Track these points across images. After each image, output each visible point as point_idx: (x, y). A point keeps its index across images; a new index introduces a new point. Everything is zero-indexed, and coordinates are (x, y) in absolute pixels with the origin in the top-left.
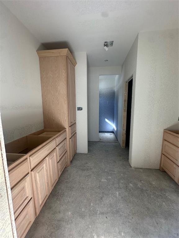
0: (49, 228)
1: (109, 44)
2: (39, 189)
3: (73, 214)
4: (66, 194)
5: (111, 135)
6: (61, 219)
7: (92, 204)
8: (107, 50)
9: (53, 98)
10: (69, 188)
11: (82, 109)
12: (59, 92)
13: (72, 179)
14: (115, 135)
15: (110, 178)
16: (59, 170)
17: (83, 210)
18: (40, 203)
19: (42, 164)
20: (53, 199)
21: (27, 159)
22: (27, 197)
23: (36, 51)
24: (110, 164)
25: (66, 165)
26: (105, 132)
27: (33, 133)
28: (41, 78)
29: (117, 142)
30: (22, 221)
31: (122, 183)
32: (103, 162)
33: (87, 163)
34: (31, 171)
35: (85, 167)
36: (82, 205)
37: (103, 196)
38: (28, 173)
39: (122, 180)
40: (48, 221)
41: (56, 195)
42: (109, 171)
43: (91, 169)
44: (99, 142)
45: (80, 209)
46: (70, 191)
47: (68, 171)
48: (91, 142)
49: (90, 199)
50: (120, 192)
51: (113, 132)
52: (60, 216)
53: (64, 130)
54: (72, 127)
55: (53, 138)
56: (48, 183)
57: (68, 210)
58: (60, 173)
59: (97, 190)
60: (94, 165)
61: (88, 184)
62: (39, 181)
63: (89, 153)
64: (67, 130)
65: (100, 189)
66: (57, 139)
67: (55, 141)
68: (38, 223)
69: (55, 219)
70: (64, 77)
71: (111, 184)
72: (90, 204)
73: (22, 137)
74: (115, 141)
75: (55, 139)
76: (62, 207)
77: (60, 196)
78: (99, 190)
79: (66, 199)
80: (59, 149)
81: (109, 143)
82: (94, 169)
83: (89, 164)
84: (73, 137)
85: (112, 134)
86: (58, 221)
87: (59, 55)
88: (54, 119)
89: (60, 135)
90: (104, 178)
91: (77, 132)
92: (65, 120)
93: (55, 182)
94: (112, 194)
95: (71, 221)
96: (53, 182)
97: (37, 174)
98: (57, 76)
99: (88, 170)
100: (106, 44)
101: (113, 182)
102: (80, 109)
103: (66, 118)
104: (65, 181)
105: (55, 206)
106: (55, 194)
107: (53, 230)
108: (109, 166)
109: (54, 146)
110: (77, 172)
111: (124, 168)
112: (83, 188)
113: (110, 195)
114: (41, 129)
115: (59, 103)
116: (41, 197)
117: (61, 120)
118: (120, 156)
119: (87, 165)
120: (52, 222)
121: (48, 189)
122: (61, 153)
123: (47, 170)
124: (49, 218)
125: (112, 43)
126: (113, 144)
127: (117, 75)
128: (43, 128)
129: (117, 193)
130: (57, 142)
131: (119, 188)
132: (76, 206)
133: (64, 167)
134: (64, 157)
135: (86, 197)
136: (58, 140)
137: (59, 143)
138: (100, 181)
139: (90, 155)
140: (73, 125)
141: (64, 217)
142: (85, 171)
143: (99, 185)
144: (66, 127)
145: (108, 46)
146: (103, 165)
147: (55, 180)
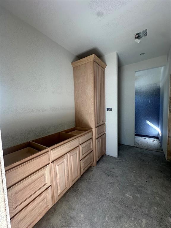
0: (62, 220)
1: (141, 34)
2: (58, 180)
3: (84, 219)
4: (84, 193)
5: (155, 141)
6: (73, 217)
7: (106, 218)
8: (138, 43)
9: (83, 101)
10: (89, 189)
11: (111, 110)
12: (87, 95)
13: (94, 181)
14: (160, 142)
15: (139, 196)
16: (81, 168)
17: (95, 219)
18: (59, 193)
19: (62, 159)
20: (72, 193)
21: (48, 151)
22: (46, 184)
23: (70, 63)
24: (143, 178)
25: (90, 164)
26: (146, 137)
27: (65, 130)
28: (74, 84)
29: (160, 151)
30: (41, 202)
31: (155, 211)
32: (134, 172)
33: (113, 168)
34: (52, 162)
35: (111, 172)
36: (96, 214)
37: (123, 216)
38: (49, 164)
39: (157, 207)
40: (63, 213)
41: (76, 191)
42: (139, 187)
43: (116, 176)
44: (135, 148)
45: (93, 217)
46: (89, 192)
47: (92, 171)
48: (125, 146)
49: (106, 211)
50: (148, 221)
51: (157, 138)
52: (73, 214)
53: (89, 131)
54: (100, 127)
55: (76, 137)
56: (68, 177)
57: (81, 212)
58: (83, 171)
59: (117, 204)
60: (121, 173)
61: (108, 192)
62: (59, 173)
63: (119, 158)
64: (94, 130)
65: (121, 205)
66: (80, 138)
67: (78, 139)
68: (56, 210)
69: (69, 214)
70: (91, 80)
71: (138, 205)
72: (105, 217)
73: (56, 133)
74: (158, 150)
75: (78, 138)
76: (77, 205)
77: (79, 193)
78: (119, 205)
79: (83, 199)
80: (83, 148)
81: (147, 151)
82: (120, 177)
83: (116, 170)
84: (100, 138)
85: (155, 139)
86: (71, 217)
87: (87, 62)
88: (83, 119)
89: (84, 134)
90: (130, 193)
91: (106, 133)
92: (92, 121)
93: (76, 178)
94: (136, 218)
95: (80, 225)
96: (74, 178)
97: (57, 166)
98: (86, 81)
99: (112, 176)
100: (137, 36)
101: (141, 203)
102: (109, 110)
103: (92, 119)
104: (87, 180)
105: (72, 201)
106: (75, 189)
107: (64, 224)
108: (140, 180)
109: (77, 144)
110: (100, 175)
111: (164, 190)
112: (102, 195)
113: (132, 219)
114: (73, 127)
115: (87, 104)
116: (59, 188)
117: (88, 120)
118: (161, 171)
119: (114, 170)
120: (66, 215)
121: (68, 183)
122: (85, 152)
123: (67, 165)
124: (64, 210)
125: (146, 33)
126: (155, 153)
127: (163, 67)
128: (75, 127)
129: (144, 221)
130: (80, 141)
131: (149, 216)
132: (90, 211)
133: (89, 166)
134: (88, 156)
135: (102, 206)
136: (82, 139)
137: (83, 142)
138: (124, 195)
139: (119, 160)
140: (101, 126)
141: (76, 217)
142: (109, 176)
143: (121, 199)
144: (92, 127)
145: (141, 38)
146: (133, 177)
147: (76, 176)
